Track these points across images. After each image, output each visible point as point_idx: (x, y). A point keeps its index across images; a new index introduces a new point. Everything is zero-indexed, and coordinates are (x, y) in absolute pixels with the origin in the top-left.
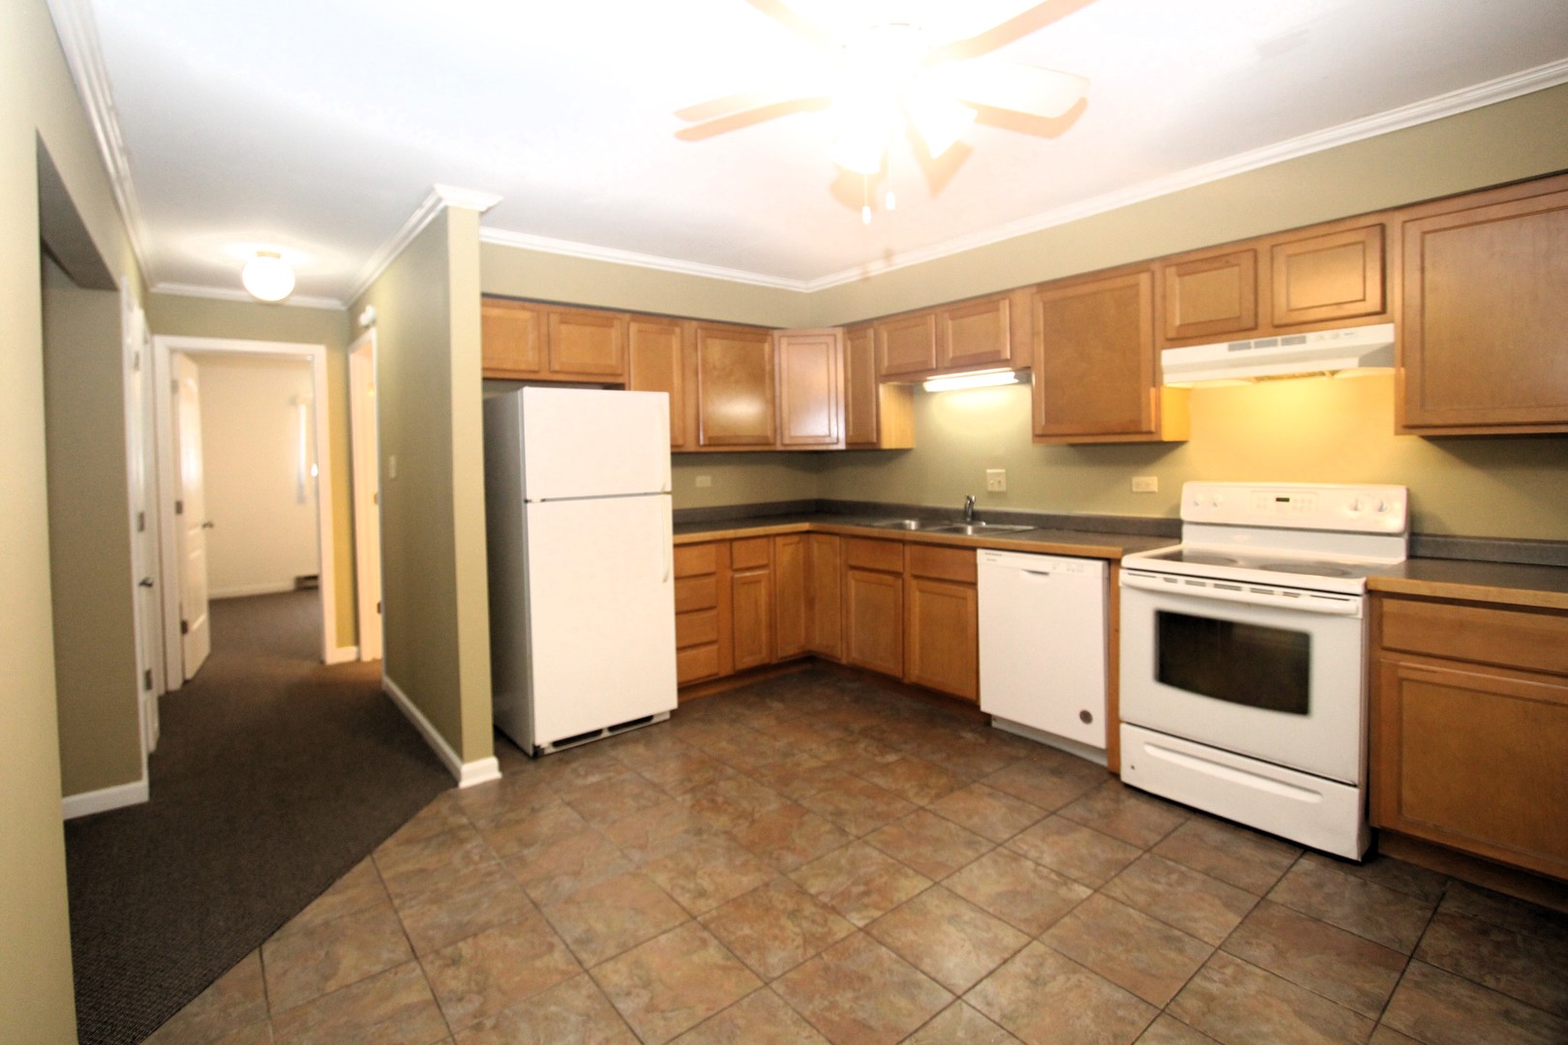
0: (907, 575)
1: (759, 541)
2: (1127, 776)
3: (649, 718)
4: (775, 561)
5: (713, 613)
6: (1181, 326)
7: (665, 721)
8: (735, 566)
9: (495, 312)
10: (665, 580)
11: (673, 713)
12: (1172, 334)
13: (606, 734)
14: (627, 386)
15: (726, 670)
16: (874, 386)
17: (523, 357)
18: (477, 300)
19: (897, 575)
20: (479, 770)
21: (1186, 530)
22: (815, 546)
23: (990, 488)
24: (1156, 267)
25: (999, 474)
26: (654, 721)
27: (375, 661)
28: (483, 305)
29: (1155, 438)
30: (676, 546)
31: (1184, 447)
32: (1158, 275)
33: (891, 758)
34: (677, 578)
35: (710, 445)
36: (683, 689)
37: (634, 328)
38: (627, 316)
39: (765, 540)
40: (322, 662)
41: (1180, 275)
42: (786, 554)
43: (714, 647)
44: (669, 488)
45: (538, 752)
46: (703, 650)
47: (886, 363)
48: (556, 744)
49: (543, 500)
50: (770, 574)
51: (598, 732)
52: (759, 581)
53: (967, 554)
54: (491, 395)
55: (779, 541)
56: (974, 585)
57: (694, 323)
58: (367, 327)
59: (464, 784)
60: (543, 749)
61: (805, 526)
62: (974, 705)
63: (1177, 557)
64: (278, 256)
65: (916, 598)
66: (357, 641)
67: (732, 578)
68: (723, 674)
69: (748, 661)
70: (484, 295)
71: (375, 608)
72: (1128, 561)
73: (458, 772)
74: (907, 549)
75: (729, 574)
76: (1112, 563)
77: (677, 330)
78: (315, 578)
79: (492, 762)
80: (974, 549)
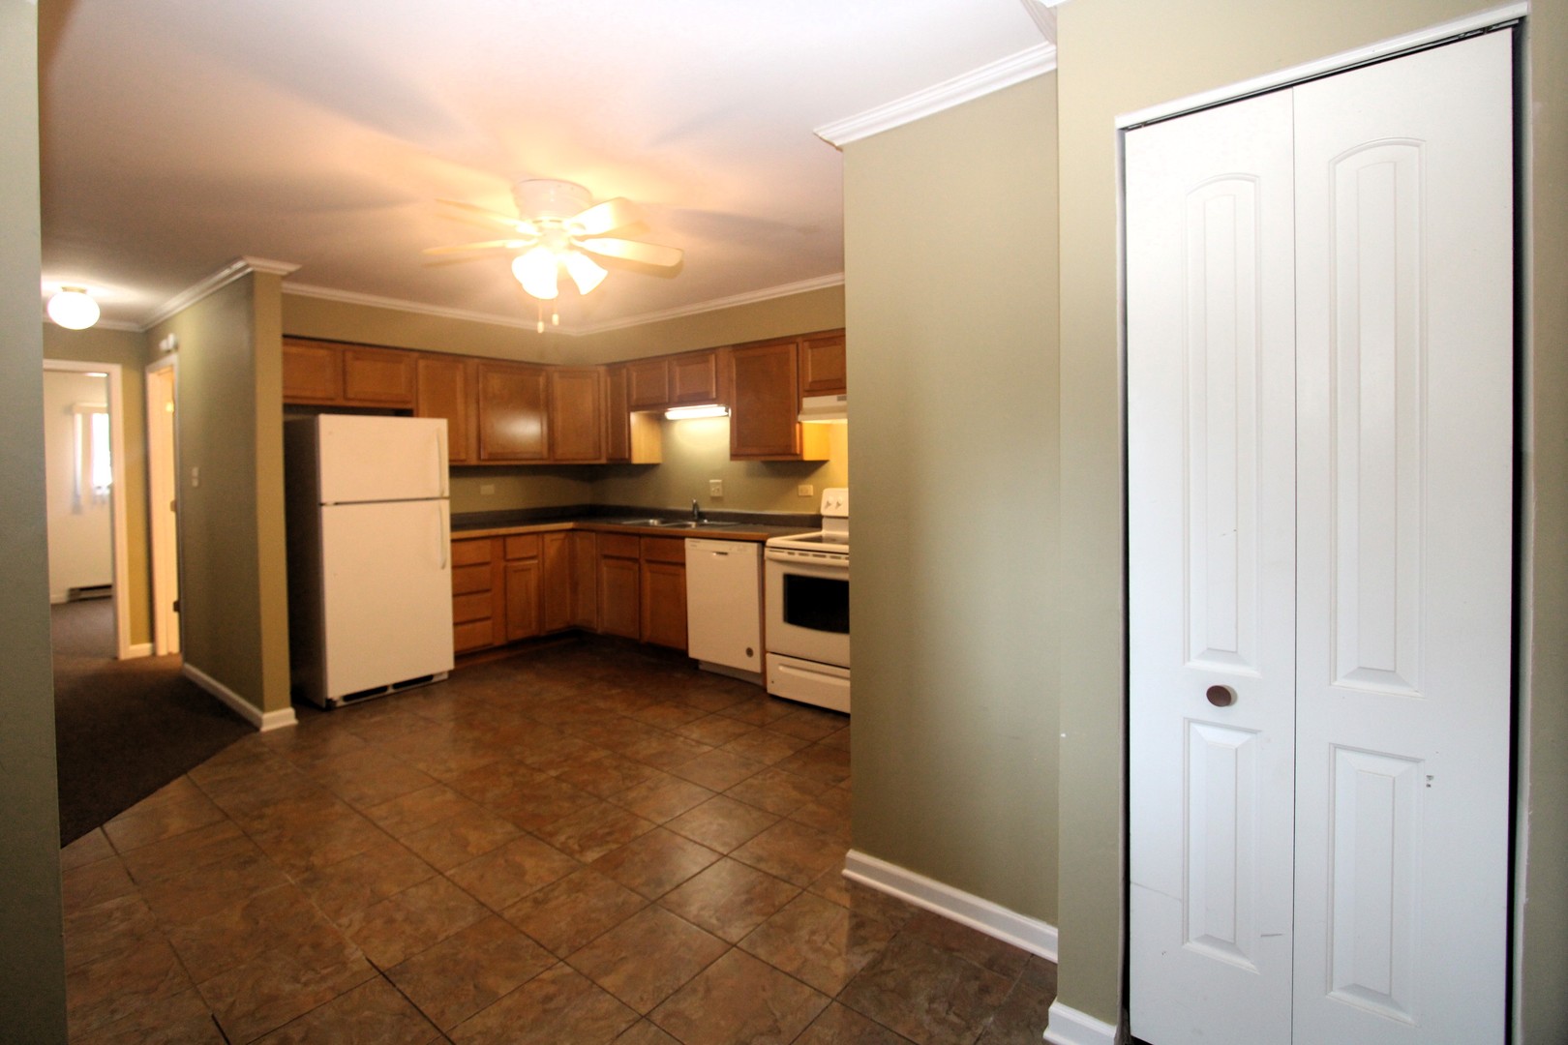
0: (642, 562)
1: (530, 537)
2: (772, 689)
3: (430, 678)
4: (543, 554)
5: (489, 595)
6: (812, 382)
7: (443, 681)
8: (509, 557)
9: (294, 350)
10: (443, 567)
11: (451, 673)
12: (807, 387)
13: (391, 691)
14: (415, 412)
15: (500, 641)
16: (626, 414)
17: (321, 388)
18: (279, 340)
19: (636, 560)
20: (279, 718)
21: (824, 521)
22: (578, 540)
23: (712, 494)
24: (799, 340)
25: (717, 484)
26: (435, 680)
27: (170, 654)
28: (285, 344)
29: (799, 459)
30: (453, 541)
31: (826, 465)
32: (800, 346)
33: (613, 692)
34: (455, 567)
35: (489, 460)
36: (459, 656)
37: (422, 363)
38: (416, 355)
39: (535, 536)
40: (116, 658)
41: (812, 348)
42: (553, 547)
43: (489, 623)
44: (447, 494)
45: (330, 705)
46: (479, 625)
47: (635, 397)
48: (347, 698)
49: (337, 504)
50: (538, 564)
51: (384, 689)
52: (530, 569)
53: (680, 541)
54: (292, 417)
55: (548, 538)
56: (683, 565)
57: (476, 360)
58: (169, 352)
59: (265, 729)
60: (335, 702)
61: (569, 525)
62: (684, 653)
63: (819, 540)
64: (83, 291)
65: (647, 576)
66: (152, 637)
67: (505, 567)
68: (497, 643)
69: (519, 634)
70: (285, 336)
71: (171, 607)
72: (771, 541)
73: (260, 720)
74: (643, 541)
75: (503, 564)
76: (762, 543)
77: (461, 366)
78: (108, 587)
79: (290, 711)
80: (683, 538)
